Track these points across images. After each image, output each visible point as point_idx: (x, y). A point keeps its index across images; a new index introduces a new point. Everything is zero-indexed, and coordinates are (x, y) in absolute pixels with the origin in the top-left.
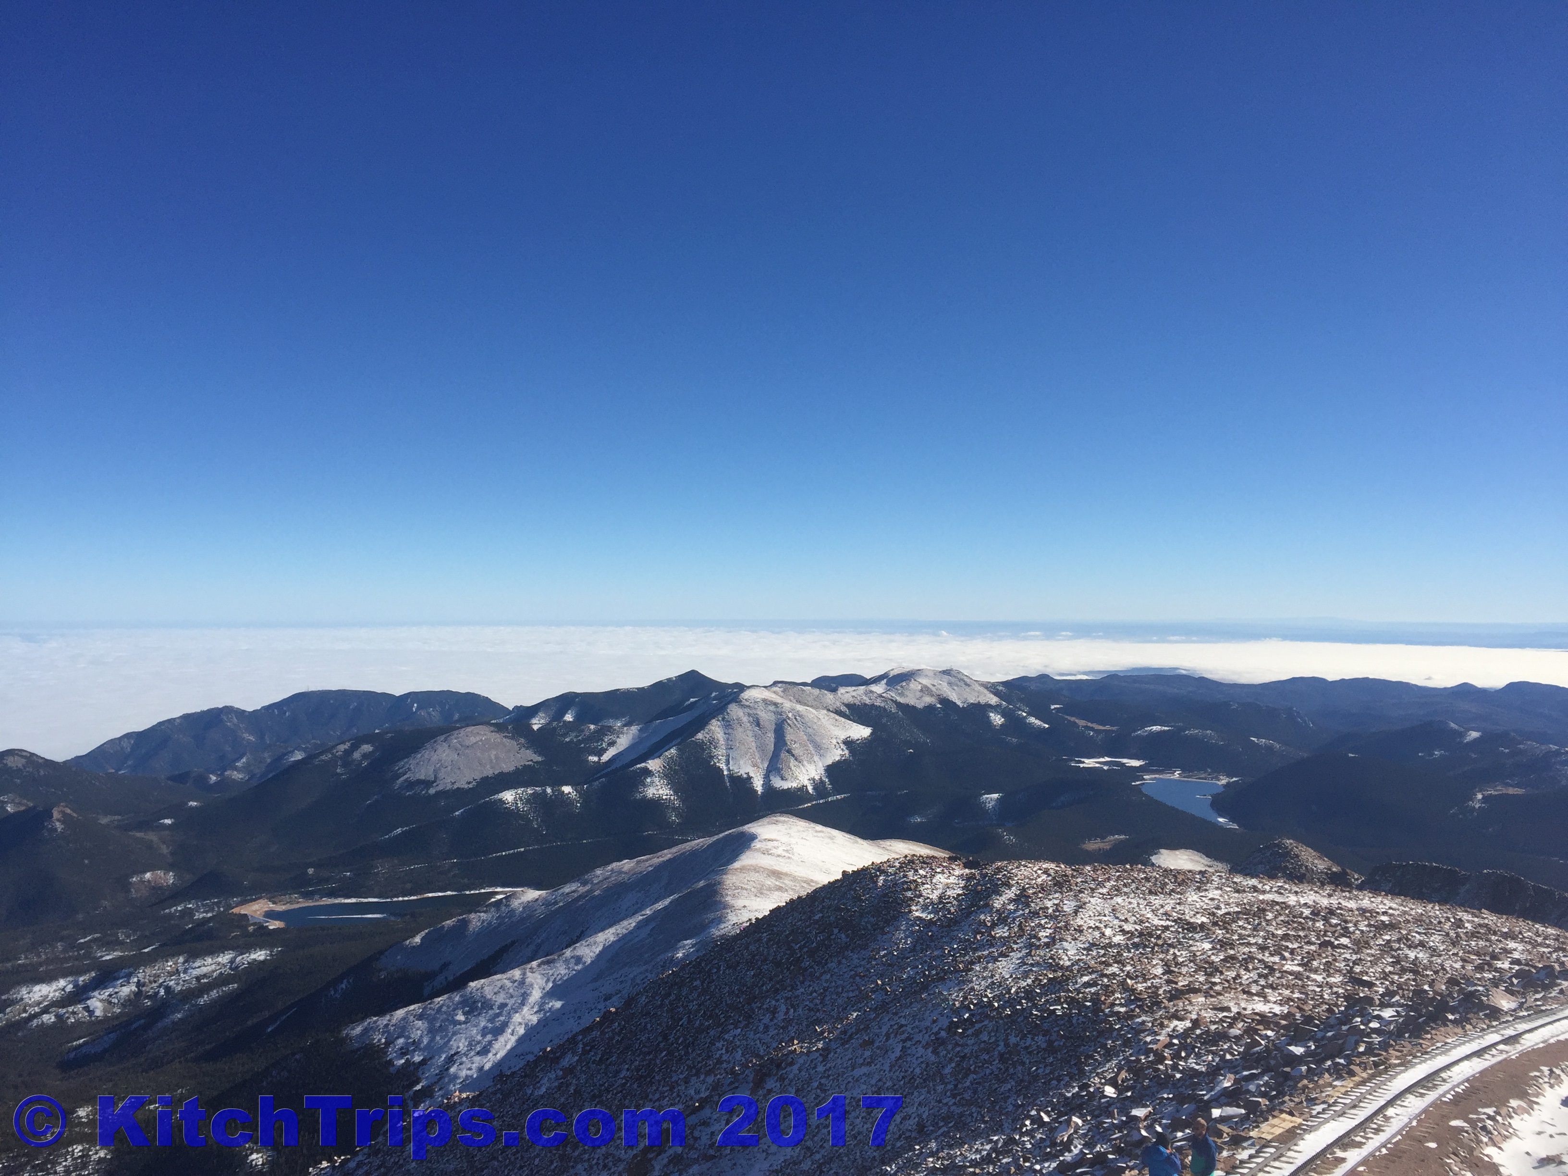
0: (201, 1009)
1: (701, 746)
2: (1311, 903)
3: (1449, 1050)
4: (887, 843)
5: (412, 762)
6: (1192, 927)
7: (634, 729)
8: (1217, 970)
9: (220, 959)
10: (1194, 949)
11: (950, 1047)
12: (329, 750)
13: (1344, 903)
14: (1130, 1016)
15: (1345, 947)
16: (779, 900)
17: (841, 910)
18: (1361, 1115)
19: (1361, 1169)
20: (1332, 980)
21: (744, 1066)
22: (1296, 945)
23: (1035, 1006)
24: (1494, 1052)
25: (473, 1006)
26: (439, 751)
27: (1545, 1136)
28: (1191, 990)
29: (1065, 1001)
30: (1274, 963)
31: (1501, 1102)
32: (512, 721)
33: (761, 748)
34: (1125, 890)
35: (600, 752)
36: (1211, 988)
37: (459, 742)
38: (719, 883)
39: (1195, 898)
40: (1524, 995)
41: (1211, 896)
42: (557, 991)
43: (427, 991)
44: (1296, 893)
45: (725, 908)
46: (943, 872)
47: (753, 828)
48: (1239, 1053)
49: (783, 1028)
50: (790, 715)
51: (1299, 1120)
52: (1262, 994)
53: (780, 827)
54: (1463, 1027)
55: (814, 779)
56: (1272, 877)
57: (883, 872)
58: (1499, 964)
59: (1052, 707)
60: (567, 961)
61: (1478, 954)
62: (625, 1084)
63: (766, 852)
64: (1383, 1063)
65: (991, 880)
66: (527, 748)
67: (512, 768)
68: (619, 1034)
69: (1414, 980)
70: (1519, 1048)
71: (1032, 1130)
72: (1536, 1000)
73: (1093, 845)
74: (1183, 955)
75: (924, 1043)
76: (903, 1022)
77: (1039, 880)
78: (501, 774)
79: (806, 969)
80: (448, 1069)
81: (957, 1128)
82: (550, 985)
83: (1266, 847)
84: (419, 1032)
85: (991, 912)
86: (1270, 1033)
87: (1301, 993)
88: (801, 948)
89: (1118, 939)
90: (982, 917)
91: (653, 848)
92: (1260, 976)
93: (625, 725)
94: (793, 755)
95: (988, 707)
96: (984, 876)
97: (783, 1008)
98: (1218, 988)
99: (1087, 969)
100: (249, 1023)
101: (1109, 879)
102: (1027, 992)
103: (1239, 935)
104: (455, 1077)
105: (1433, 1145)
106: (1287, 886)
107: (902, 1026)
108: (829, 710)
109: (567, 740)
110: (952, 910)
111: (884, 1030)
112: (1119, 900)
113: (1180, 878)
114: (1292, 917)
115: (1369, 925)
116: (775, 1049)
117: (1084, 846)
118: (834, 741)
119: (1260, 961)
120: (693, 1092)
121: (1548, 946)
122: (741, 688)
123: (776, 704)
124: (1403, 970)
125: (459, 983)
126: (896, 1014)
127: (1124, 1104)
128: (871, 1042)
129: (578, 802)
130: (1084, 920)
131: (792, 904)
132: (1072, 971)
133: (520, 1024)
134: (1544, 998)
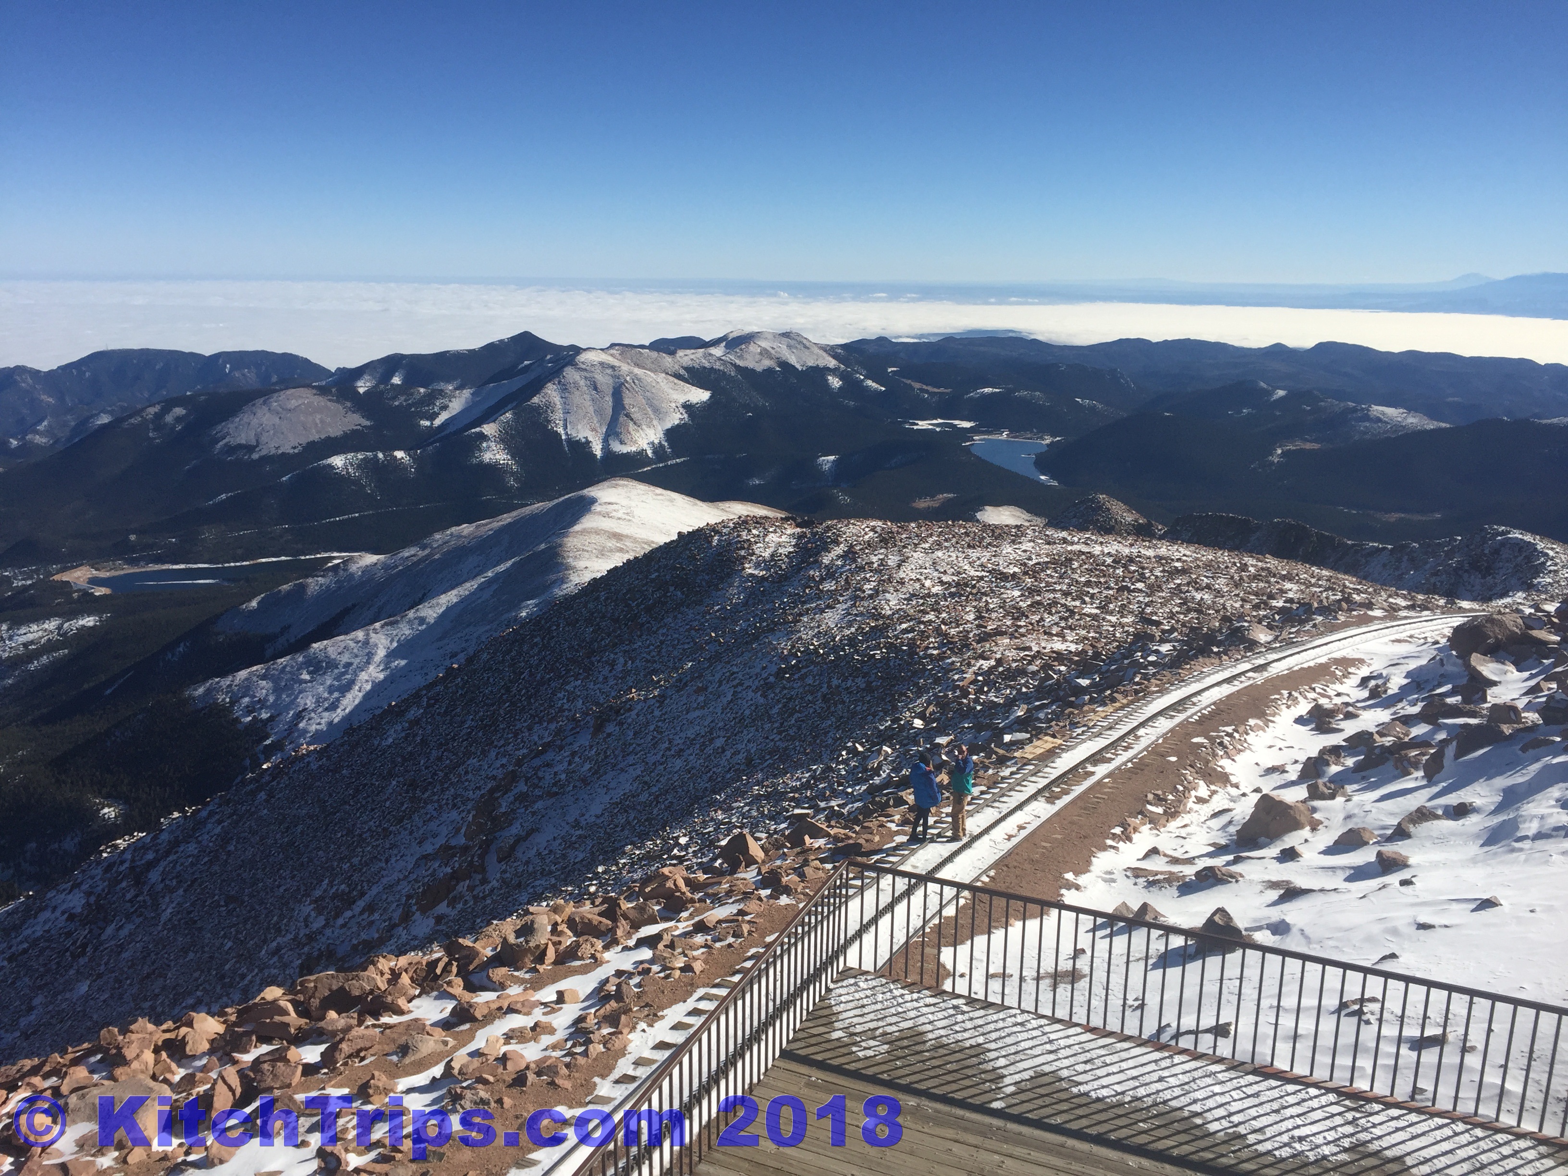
0: (32, 674)
1: (537, 410)
2: (1114, 552)
3: (1204, 678)
4: (726, 505)
5: (230, 426)
6: (1004, 577)
7: (467, 393)
8: (1023, 614)
9: (46, 626)
10: (1005, 596)
11: (777, 691)
12: (139, 412)
13: (1143, 551)
14: (941, 657)
15: (1140, 591)
16: (618, 560)
17: (676, 569)
18: (1115, 735)
19: (1107, 780)
20: (1125, 620)
21: (585, 714)
22: (1096, 591)
23: (857, 652)
24: (1243, 678)
25: (318, 667)
26: (259, 413)
27: (1276, 749)
28: (998, 632)
29: (885, 647)
30: (1075, 607)
31: (1239, 721)
32: (336, 384)
33: (599, 412)
34: (946, 544)
35: (433, 417)
36: (1016, 631)
37: (280, 406)
38: (560, 545)
39: (1010, 550)
40: (1281, 629)
41: (1024, 548)
42: (402, 650)
43: (269, 652)
44: (1101, 543)
45: (567, 569)
46: (775, 532)
47: (592, 492)
48: (1034, 686)
49: (621, 678)
50: (628, 378)
51: (1059, 741)
52: (1061, 636)
53: (620, 490)
54: (1220, 658)
55: (653, 443)
56: (1082, 529)
57: (717, 532)
58: (1274, 603)
59: (890, 370)
60: (410, 622)
61: (1256, 594)
62: (470, 733)
63: (607, 515)
64: (1143, 690)
65: (821, 539)
66: (354, 412)
67: (339, 433)
68: (462, 688)
69: (1197, 619)
70: (1266, 674)
71: (847, 759)
72: (1290, 633)
73: (922, 504)
74: (993, 603)
75: (754, 687)
76: (735, 669)
77: (867, 537)
78: (329, 438)
79: (643, 625)
80: (297, 725)
81: (781, 760)
82: (395, 644)
83: (1081, 502)
84: (264, 691)
85: (820, 568)
86: (1063, 668)
87: (1096, 632)
88: (638, 605)
89: (937, 589)
90: (812, 572)
91: (493, 514)
92: (1061, 618)
93: (456, 389)
94: (632, 419)
95: (827, 370)
96: (814, 534)
97: (622, 660)
98: (1023, 630)
99: (906, 617)
100: (86, 686)
101: (931, 535)
102: (850, 639)
103: (1047, 582)
104: (305, 731)
105: (1173, 759)
106: (1093, 538)
107: (734, 673)
108: (667, 374)
109: (397, 403)
110: (784, 566)
111: (717, 677)
112: (939, 554)
113: (998, 532)
114: (1095, 565)
115: (1163, 571)
116: (614, 698)
117: (914, 505)
118: (673, 405)
119: (1062, 605)
120: (536, 739)
121: (1320, 586)
122: (577, 350)
123: (613, 367)
124: (1189, 610)
125: (302, 645)
126: (728, 662)
127: (929, 734)
128: (705, 689)
129: (412, 467)
130: (907, 572)
131: (629, 565)
132: (892, 620)
133: (367, 681)
134: (1297, 632)
